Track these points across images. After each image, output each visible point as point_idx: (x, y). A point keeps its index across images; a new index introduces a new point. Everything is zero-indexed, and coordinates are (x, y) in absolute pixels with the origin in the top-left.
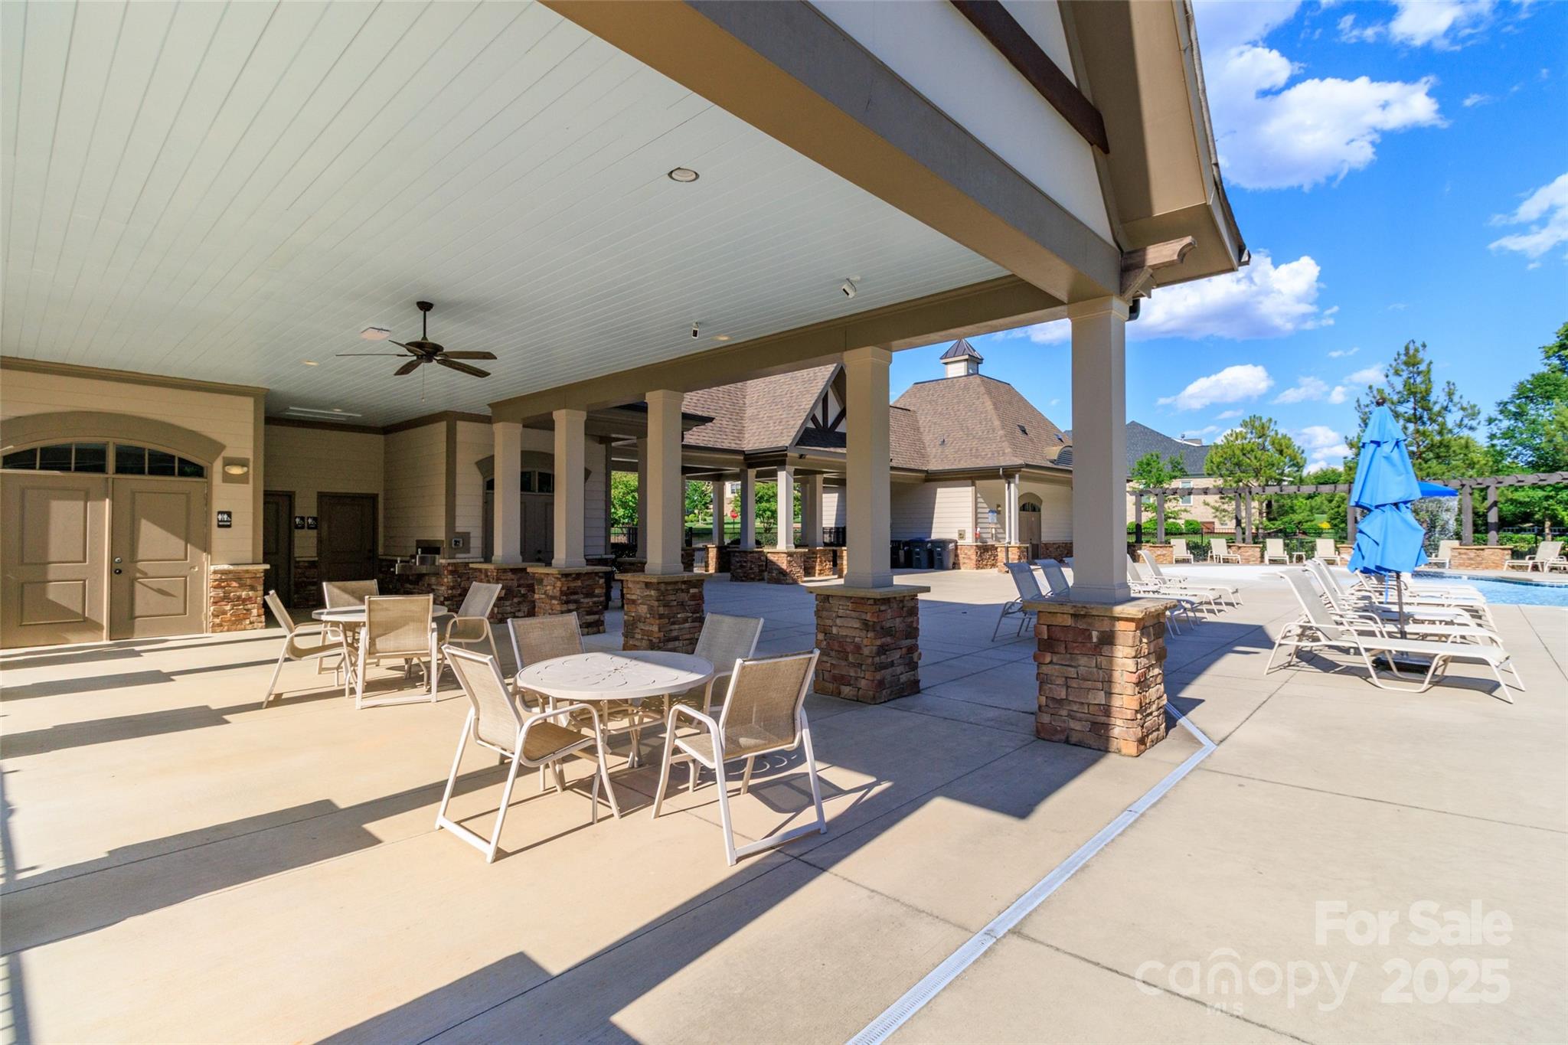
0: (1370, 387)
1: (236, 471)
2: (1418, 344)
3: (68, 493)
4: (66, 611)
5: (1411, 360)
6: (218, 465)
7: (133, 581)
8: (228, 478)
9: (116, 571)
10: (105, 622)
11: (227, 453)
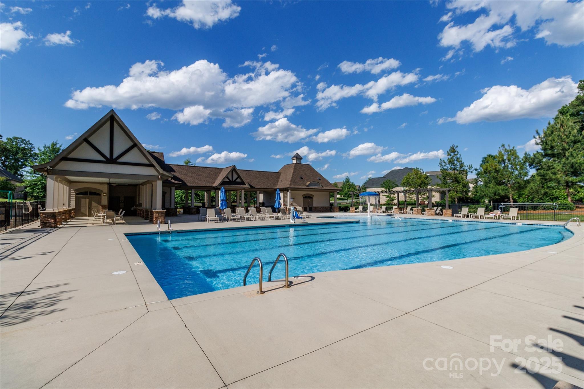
0: (441, 159)
1: (105, 194)
2: (455, 146)
3: (83, 198)
4: (83, 213)
5: (453, 150)
6: (102, 194)
7: (91, 209)
8: (104, 195)
9: (89, 208)
10: (88, 215)
11: (104, 192)
